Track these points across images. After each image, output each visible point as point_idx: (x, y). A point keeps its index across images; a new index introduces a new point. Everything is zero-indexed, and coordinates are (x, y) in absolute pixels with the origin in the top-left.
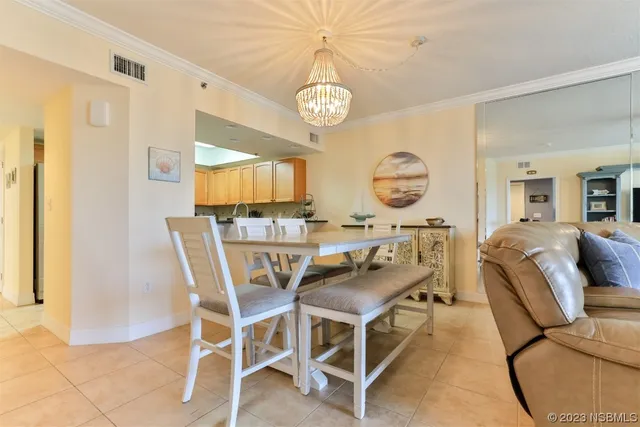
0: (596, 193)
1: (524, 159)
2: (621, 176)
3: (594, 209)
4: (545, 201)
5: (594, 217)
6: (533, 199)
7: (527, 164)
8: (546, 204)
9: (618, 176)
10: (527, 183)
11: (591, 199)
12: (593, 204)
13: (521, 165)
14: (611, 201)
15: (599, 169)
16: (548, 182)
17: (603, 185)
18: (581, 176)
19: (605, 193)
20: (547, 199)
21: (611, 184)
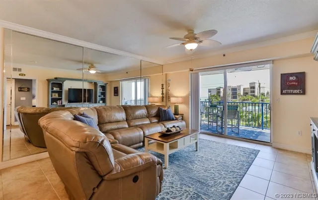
0: (55, 89)
1: (18, 66)
2: (64, 82)
3: (53, 97)
4: (28, 91)
5: (54, 100)
6: (20, 89)
7: (20, 70)
8: (28, 92)
9: (63, 83)
10: (17, 80)
11: (53, 92)
12: (53, 94)
13: (15, 69)
14: (60, 93)
15: (56, 78)
16: (30, 81)
17: (57, 86)
18: (48, 81)
19: (58, 89)
20: (29, 90)
21: (60, 86)
